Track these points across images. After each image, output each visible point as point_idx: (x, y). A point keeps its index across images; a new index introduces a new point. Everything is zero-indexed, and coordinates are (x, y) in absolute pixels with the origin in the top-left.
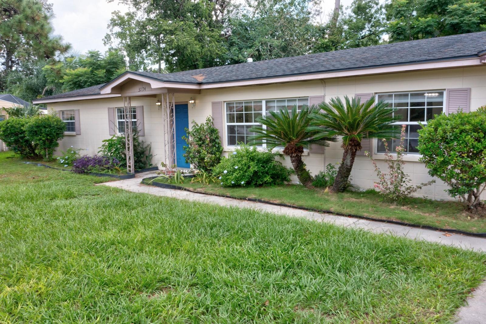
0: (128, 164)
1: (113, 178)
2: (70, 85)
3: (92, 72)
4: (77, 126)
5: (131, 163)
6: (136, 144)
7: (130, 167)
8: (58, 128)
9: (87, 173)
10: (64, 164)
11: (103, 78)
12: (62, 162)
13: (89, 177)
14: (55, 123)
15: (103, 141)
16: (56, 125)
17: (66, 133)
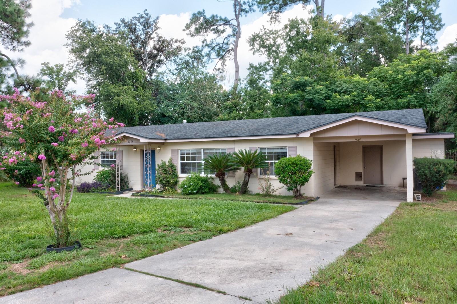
0: (117, 186)
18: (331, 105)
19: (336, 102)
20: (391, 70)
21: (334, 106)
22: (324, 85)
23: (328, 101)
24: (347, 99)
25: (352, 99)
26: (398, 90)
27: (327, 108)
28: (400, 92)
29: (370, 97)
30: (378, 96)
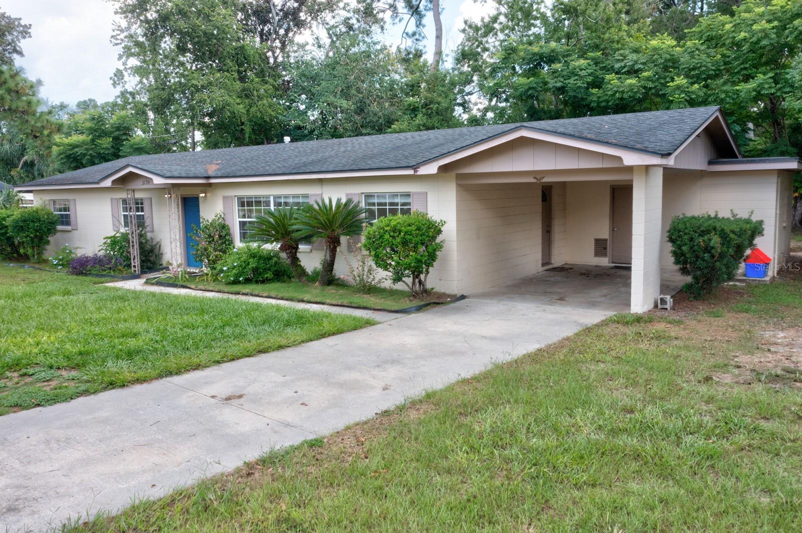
0: (133, 264)
1: (115, 279)
2: (62, 158)
3: (93, 141)
4: (72, 219)
5: (136, 262)
6: (144, 241)
7: (135, 266)
8: (49, 223)
9: (86, 275)
10: (57, 265)
11: (108, 149)
12: (55, 263)
13: (88, 279)
14: (46, 217)
15: (104, 239)
16: (47, 219)
17: (59, 227)
18: (602, 99)
19: (610, 93)
20: (731, 22)
21: (608, 101)
22: (593, 59)
23: (595, 91)
24: (631, 85)
25: (641, 86)
26: (742, 63)
27: (592, 105)
28: (745, 69)
29: (681, 81)
30: (696, 79)
